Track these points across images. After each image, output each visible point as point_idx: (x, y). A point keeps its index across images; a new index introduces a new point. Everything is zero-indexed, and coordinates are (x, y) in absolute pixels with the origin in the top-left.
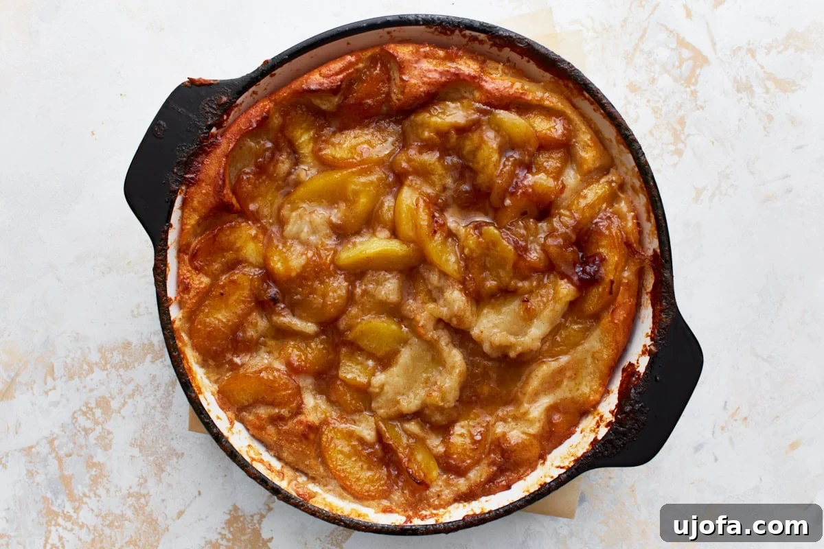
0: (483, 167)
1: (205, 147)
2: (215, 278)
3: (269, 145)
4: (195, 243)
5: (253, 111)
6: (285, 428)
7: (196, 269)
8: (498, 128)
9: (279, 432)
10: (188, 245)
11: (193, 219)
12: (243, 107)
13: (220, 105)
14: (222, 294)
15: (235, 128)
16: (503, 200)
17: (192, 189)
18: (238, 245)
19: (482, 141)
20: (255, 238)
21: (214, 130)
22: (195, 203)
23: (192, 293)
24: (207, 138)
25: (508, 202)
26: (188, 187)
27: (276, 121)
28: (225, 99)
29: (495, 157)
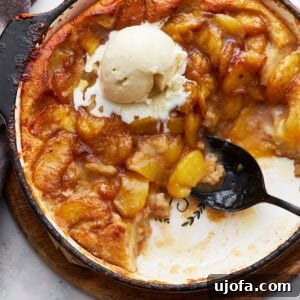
0: (213, 51)
1: (33, 57)
2: (45, 140)
3: (72, 53)
4: (31, 119)
5: (61, 32)
6: (103, 233)
7: (34, 135)
8: (220, 25)
9: (99, 237)
10: (27, 120)
11: (29, 102)
12: (54, 30)
13: (40, 29)
14: (51, 151)
15: (50, 43)
16: (227, 69)
17: (27, 83)
18: (58, 119)
19: (210, 34)
20: (68, 114)
21: (37, 45)
22: (30, 92)
23: (33, 150)
24: (34, 50)
25: (230, 70)
26: (24, 82)
27: (75, 37)
28: (43, 25)
29: (220, 43)
